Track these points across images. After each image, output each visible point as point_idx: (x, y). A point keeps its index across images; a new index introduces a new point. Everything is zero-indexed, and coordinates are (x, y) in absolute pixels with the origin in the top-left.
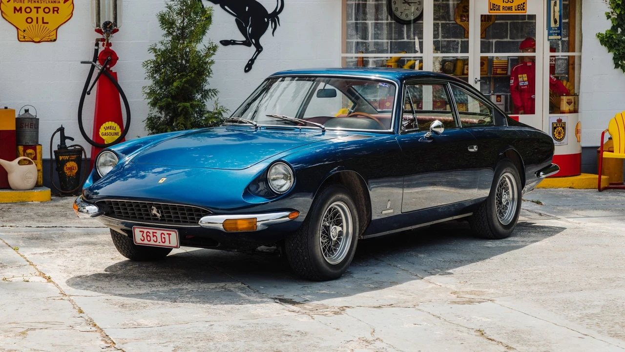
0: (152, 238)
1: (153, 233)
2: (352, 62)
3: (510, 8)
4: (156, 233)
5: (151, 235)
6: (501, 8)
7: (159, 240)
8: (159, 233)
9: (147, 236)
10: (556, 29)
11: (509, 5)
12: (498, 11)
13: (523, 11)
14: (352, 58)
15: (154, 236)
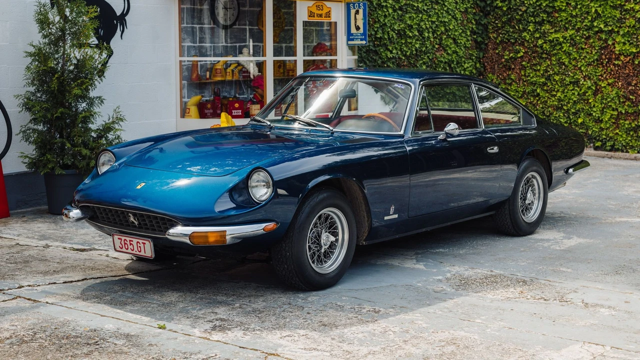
0: (130, 247)
1: (130, 241)
2: (185, 65)
3: (321, 16)
4: (132, 241)
5: (128, 243)
6: (316, 16)
7: (136, 249)
8: (135, 241)
9: (125, 244)
10: (359, 35)
11: (320, 12)
12: (314, 18)
13: (329, 19)
14: (185, 61)
15: (131, 244)
